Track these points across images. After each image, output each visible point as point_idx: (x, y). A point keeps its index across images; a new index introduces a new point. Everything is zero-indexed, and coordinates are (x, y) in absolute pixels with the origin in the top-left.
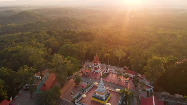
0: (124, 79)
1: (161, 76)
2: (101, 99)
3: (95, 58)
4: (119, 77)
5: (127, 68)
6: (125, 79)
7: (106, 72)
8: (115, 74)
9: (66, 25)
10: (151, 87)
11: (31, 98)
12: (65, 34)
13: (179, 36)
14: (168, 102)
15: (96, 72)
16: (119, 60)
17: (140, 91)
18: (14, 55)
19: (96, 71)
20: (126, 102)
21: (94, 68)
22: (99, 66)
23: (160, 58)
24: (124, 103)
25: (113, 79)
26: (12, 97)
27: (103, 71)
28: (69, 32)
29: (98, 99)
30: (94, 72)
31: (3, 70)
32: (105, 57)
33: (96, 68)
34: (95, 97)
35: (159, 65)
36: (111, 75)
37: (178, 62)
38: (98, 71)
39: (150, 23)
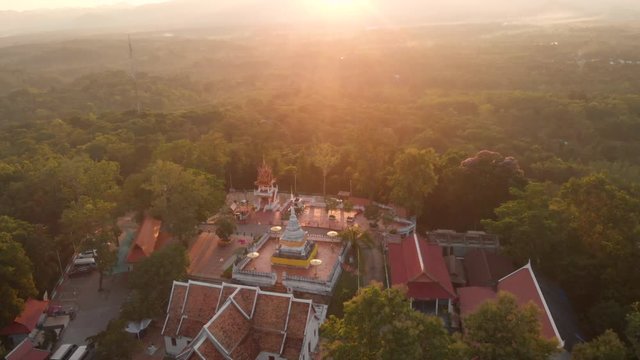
0: (342, 215)
1: (429, 193)
2: (297, 256)
3: (262, 171)
4: (330, 213)
5: (347, 194)
6: (346, 215)
7: (296, 205)
8: (318, 208)
9: (118, 98)
10: (409, 225)
11: (101, 290)
12: (134, 123)
13: (485, 108)
14: (452, 248)
15: (267, 211)
16: (325, 175)
17: (384, 234)
18: (15, 185)
19: (267, 207)
20: (355, 258)
21: (260, 200)
22: (274, 193)
23: (423, 152)
24: (351, 260)
25: (315, 219)
26: (46, 293)
27: (286, 204)
28: (144, 116)
29: (289, 257)
30: (261, 210)
31: (7, 222)
32: (283, 173)
33: (265, 200)
34: (280, 255)
35: (423, 166)
36: (308, 211)
37: (469, 159)
38: (272, 207)
39: (397, 76)
